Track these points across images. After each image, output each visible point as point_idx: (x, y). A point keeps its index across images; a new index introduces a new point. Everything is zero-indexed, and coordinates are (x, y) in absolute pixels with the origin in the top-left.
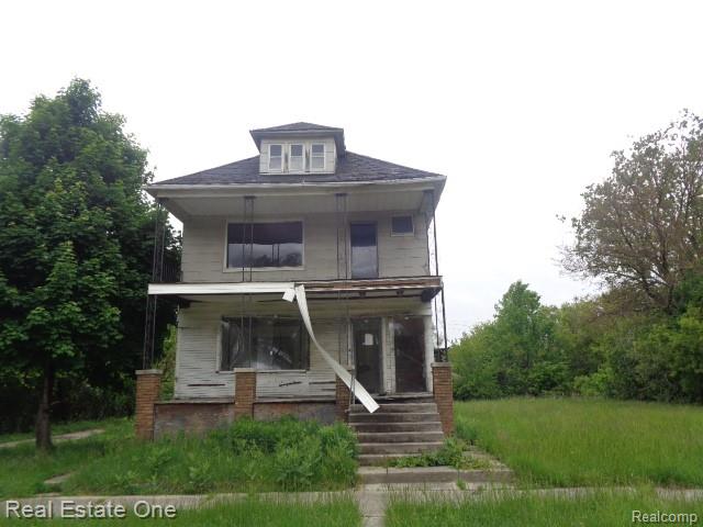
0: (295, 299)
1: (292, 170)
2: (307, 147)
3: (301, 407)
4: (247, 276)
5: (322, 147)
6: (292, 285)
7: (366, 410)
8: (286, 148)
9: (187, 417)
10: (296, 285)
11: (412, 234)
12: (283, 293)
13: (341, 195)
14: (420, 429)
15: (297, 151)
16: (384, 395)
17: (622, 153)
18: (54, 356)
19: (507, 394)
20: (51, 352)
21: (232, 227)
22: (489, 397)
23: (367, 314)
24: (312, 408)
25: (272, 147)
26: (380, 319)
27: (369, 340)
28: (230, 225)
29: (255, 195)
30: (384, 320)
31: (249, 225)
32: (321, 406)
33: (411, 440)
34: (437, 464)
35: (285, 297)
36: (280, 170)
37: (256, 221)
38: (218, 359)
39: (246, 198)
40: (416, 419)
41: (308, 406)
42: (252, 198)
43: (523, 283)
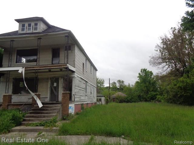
1: (28, 32)
2: (33, 24)
5: (37, 24)
8: (27, 24)
10: (23, 68)
11: (70, 51)
13: (39, 39)
15: (30, 25)
16: (58, 102)
17: (174, 28)
19: (141, 101)
21: (18, 51)
22: (135, 102)
23: (55, 77)
25: (22, 25)
26: (59, 78)
27: (55, 85)
29: (14, 40)
30: (60, 78)
35: (19, 72)
36: (24, 32)
39: (11, 41)
42: (14, 41)
43: (146, 69)
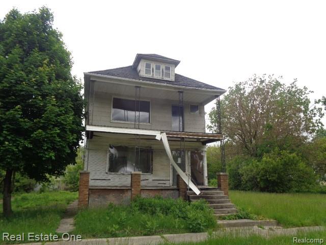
0: (161, 140)
1: (156, 77)
2: (163, 67)
3: (163, 192)
4: (137, 126)
6: (160, 132)
7: (195, 194)
8: (153, 65)
9: (107, 196)
10: (161, 133)
11: (198, 114)
12: (156, 136)
13: (181, 92)
14: (222, 202)
15: (158, 68)
18: (44, 159)
20: (42, 157)
24: (168, 192)
25: (146, 64)
27: (179, 160)
28: (114, 98)
29: (141, 86)
30: (186, 152)
31: (138, 101)
32: (172, 191)
33: (222, 207)
34: (241, 218)
35: (156, 138)
36: (150, 76)
37: (141, 100)
38: (107, 166)
39: (136, 87)
40: (218, 198)
41: (166, 191)
